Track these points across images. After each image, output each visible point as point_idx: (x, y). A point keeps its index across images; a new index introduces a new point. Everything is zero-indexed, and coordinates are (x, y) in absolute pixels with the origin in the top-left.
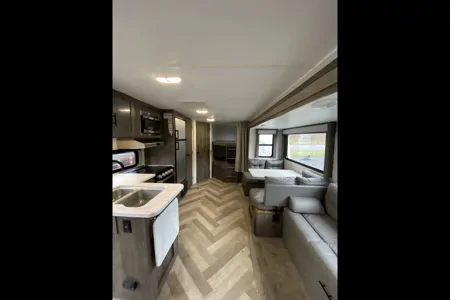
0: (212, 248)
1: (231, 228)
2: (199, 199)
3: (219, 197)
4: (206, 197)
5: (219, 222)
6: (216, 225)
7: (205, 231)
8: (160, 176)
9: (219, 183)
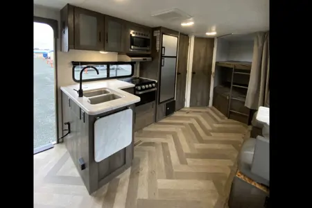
0: (163, 183)
1: (200, 176)
2: (182, 124)
3: (207, 133)
4: (191, 125)
5: (189, 160)
6: (183, 162)
7: (168, 161)
8: (139, 88)
9: (218, 115)
